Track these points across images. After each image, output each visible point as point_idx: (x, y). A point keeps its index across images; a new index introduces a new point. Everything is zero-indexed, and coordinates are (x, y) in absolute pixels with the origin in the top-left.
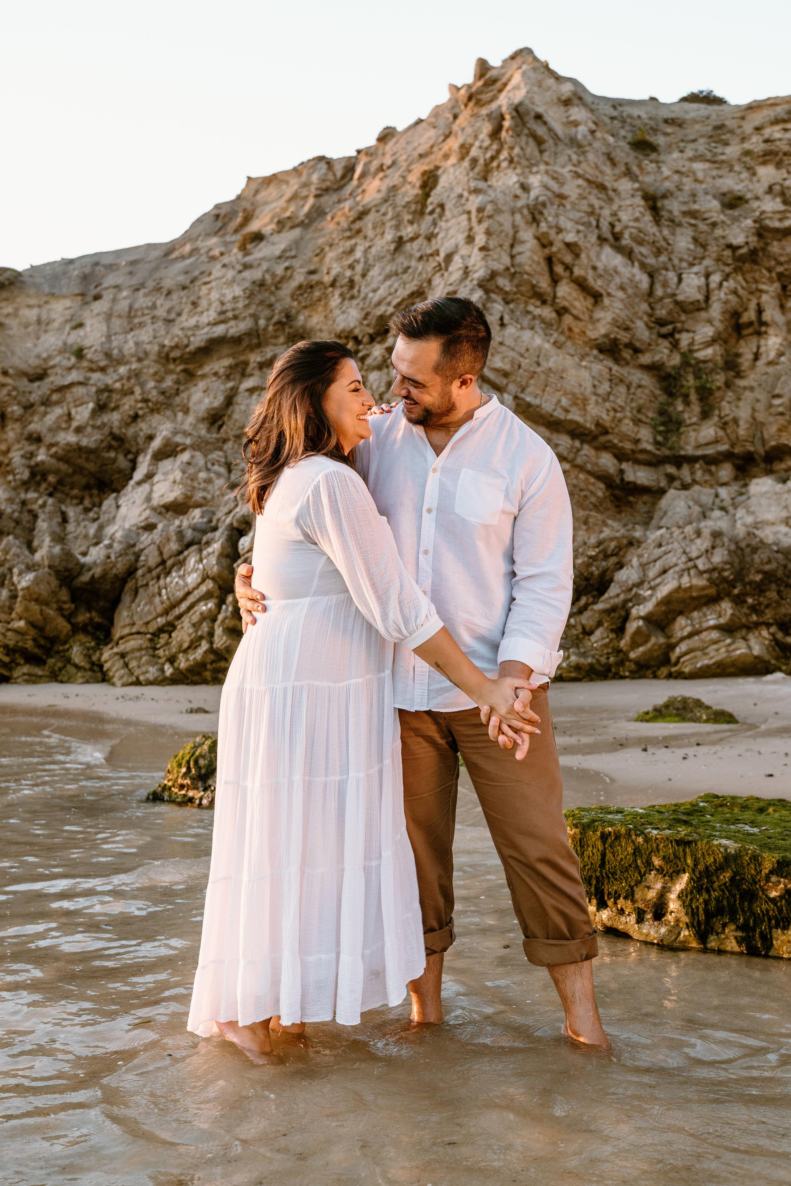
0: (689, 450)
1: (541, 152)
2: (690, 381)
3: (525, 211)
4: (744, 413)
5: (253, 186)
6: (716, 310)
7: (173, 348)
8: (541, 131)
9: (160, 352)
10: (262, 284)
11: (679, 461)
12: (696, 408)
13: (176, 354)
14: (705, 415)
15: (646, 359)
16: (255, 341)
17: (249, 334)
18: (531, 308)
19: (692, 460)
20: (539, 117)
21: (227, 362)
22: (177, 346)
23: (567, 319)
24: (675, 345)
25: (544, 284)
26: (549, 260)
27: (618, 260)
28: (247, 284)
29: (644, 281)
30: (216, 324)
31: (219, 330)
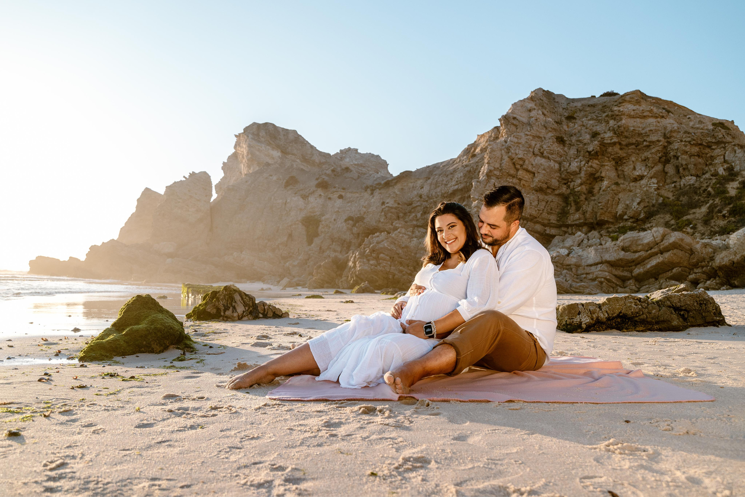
0: (570, 222)
1: (517, 129)
2: (571, 199)
3: (505, 149)
4: (590, 209)
5: (479, 137)
6: (583, 174)
7: (444, 194)
8: (515, 122)
9: (442, 195)
10: (470, 171)
11: (568, 226)
12: (574, 208)
13: (445, 195)
14: (577, 210)
15: (557, 192)
16: (466, 190)
17: (464, 188)
18: (508, 179)
19: (572, 226)
20: (514, 118)
21: (460, 197)
22: (445, 193)
23: (523, 182)
24: (569, 187)
25: (512, 172)
26: (514, 164)
27: (543, 161)
28: (465, 172)
29: (557, 166)
30: (455, 185)
31: (456, 187)
